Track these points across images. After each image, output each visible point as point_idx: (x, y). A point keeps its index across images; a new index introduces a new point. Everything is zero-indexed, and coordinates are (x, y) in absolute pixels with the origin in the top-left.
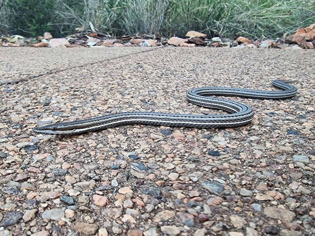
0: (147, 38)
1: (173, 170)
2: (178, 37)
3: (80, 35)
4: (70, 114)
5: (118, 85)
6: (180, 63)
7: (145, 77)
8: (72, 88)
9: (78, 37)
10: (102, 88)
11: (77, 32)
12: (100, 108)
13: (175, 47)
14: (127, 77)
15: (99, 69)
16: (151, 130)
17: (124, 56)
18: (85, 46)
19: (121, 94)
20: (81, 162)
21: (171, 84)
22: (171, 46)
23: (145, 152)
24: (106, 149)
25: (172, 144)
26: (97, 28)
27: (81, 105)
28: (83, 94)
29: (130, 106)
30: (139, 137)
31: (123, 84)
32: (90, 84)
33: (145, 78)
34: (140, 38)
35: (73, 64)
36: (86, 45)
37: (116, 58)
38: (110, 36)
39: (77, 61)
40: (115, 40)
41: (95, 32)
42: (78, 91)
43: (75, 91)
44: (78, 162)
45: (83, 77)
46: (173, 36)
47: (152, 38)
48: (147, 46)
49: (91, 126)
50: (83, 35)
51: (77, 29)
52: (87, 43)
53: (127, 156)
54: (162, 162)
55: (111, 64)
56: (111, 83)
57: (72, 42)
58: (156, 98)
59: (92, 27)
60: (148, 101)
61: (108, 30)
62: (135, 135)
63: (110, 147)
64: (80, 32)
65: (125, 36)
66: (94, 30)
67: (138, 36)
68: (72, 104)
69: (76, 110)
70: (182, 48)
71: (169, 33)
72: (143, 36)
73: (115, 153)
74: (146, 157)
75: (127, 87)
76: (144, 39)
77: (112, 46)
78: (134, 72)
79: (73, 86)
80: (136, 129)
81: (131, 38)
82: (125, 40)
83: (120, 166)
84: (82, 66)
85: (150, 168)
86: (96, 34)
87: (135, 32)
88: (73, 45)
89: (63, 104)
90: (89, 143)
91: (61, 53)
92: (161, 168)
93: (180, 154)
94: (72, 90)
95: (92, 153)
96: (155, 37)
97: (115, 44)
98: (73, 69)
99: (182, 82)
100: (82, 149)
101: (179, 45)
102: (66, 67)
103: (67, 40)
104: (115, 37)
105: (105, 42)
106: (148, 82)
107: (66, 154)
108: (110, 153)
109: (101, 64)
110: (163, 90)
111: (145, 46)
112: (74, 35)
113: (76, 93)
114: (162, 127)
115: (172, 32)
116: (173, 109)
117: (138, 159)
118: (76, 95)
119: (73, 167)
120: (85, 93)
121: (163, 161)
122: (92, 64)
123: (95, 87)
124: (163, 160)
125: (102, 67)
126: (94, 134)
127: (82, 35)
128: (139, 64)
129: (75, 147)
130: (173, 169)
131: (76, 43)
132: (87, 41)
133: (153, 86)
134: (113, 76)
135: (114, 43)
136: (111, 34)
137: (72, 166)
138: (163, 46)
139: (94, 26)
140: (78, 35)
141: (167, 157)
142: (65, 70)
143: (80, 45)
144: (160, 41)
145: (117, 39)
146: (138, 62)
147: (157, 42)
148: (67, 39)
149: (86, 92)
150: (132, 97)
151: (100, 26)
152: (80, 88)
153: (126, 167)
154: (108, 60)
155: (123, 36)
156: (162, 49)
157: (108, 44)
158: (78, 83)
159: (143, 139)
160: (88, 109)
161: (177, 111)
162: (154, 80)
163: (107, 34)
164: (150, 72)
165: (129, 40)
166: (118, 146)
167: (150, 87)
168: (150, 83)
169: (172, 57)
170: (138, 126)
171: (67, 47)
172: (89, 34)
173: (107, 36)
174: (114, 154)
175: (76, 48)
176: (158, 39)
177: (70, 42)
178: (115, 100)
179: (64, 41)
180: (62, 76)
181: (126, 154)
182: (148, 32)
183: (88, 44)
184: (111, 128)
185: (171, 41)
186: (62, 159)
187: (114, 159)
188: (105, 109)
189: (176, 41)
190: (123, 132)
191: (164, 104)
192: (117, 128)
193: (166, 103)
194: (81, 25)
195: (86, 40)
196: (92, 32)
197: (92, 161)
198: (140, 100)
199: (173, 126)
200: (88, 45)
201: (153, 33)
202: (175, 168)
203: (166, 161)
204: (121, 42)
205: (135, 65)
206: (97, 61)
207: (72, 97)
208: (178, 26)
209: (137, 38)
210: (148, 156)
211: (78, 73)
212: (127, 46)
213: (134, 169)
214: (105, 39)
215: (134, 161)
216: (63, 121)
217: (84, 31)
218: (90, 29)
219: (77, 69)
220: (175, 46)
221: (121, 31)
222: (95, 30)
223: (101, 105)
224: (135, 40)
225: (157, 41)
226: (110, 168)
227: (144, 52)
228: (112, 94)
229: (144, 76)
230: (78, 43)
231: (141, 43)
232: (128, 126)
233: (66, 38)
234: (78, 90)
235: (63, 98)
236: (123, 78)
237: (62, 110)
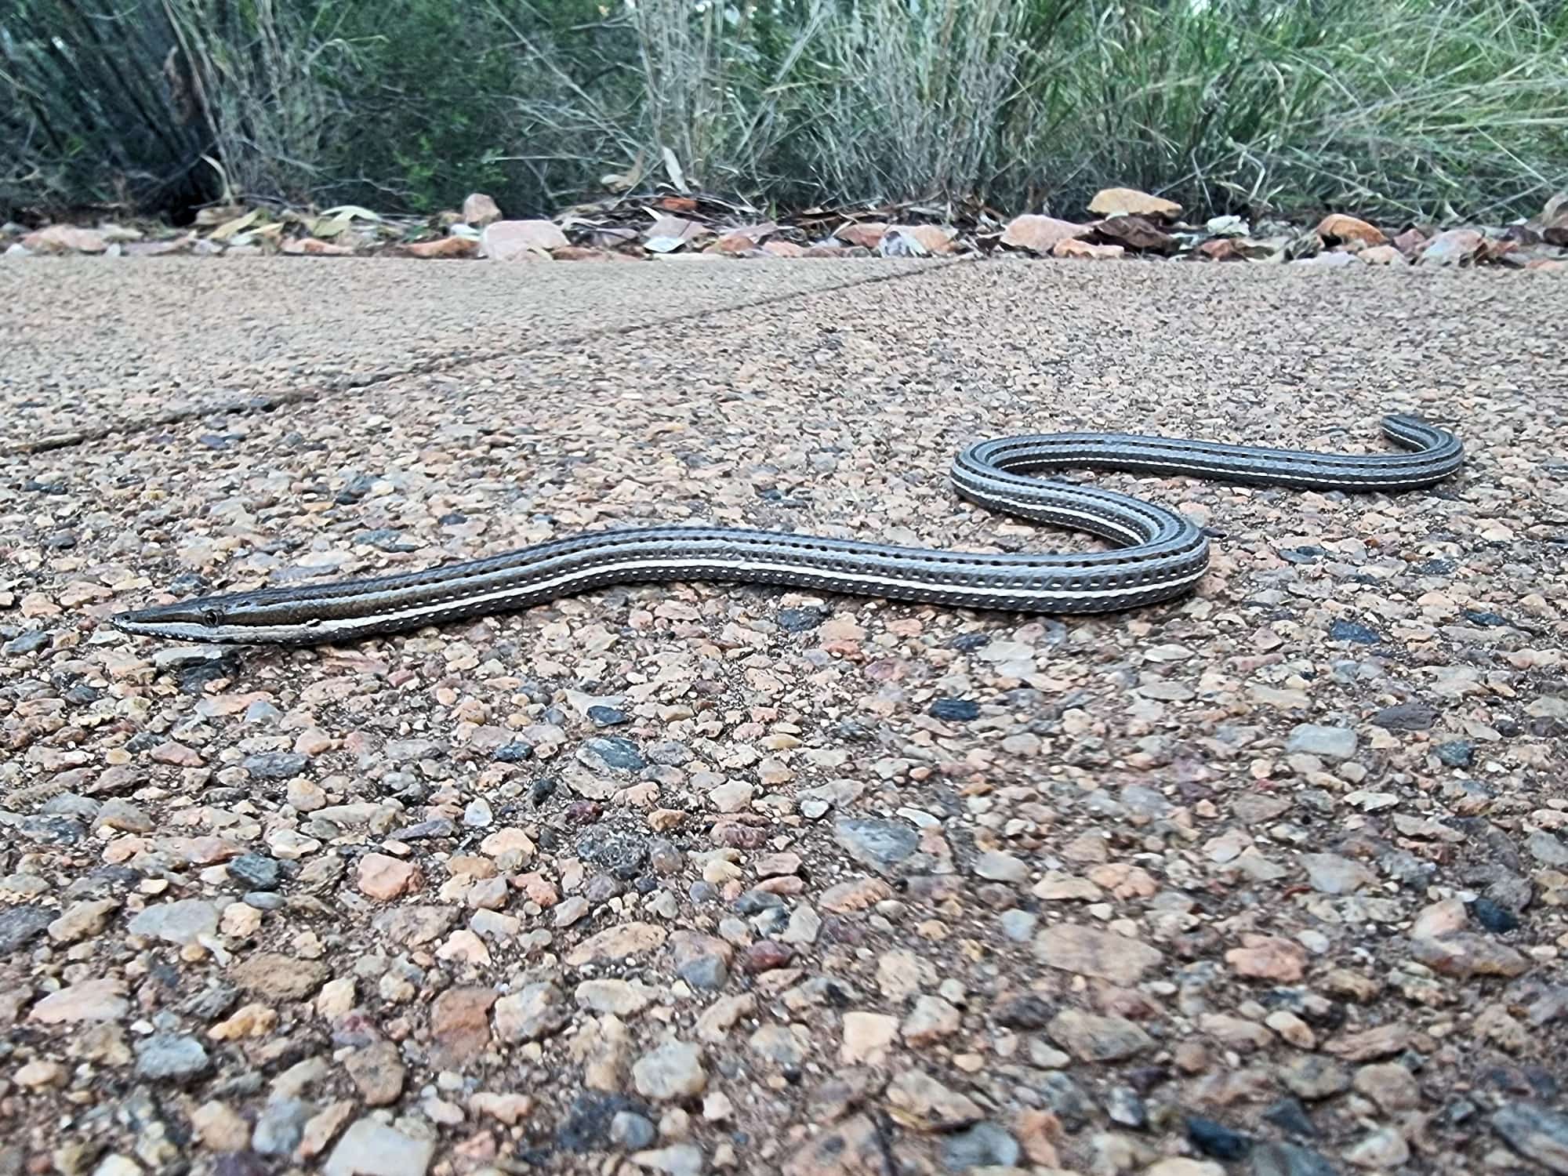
0: (916, 219)
1: (745, 772)
3: (620, 205)
4: (431, 538)
5: (693, 423)
7: (827, 390)
8: (488, 433)
9: (610, 215)
10: (615, 433)
11: (609, 192)
12: (564, 518)
13: (1030, 260)
14: (746, 389)
15: (646, 352)
16: (737, 612)
17: (779, 300)
18: (636, 254)
19: (684, 459)
20: (383, 729)
22: (1013, 255)
23: (665, 696)
24: (508, 682)
26: (696, 177)
27: (490, 504)
28: (525, 458)
29: (696, 511)
30: (672, 636)
31: (718, 418)
32: (575, 418)
33: (824, 395)
34: (882, 220)
35: (542, 330)
36: (638, 249)
37: (740, 308)
38: (750, 209)
39: (567, 321)
40: (771, 227)
41: (687, 191)
42: (507, 445)
43: (493, 446)
45: (557, 388)
47: (935, 221)
48: (910, 253)
50: (634, 203)
51: (607, 179)
52: (647, 239)
53: (584, 713)
54: (716, 739)
55: (709, 331)
56: (669, 411)
57: (580, 238)
59: (674, 169)
60: (788, 491)
62: (660, 630)
63: (532, 674)
64: (620, 193)
65: (818, 210)
66: (680, 184)
67: (874, 211)
68: (453, 499)
69: (464, 521)
70: (1062, 262)
71: (1023, 196)
72: (898, 211)
73: (537, 696)
74: (657, 716)
75: (730, 430)
76: (899, 222)
77: (753, 256)
78: (790, 368)
79: (496, 422)
80: (676, 606)
81: (844, 220)
82: (814, 226)
83: (532, 749)
84: (578, 342)
85: (652, 761)
86: (693, 202)
87: (868, 192)
88: (582, 249)
89: (419, 496)
90: (449, 655)
91: (516, 283)
92: (697, 763)
93: (808, 710)
94: (488, 439)
95: (445, 697)
97: (768, 244)
98: (533, 352)
100: (409, 679)
101: (1050, 252)
102: (506, 342)
103: (560, 228)
104: (773, 213)
105: (727, 234)
107: (338, 697)
108: (516, 699)
109: (662, 332)
110: (879, 443)
111: (897, 253)
112: (596, 207)
113: (496, 453)
114: (790, 599)
115: (1036, 192)
117: (625, 723)
118: (492, 462)
119: (340, 747)
120: (534, 452)
121: (725, 733)
122: (624, 332)
123: (591, 427)
124: (722, 732)
125: (662, 344)
126: (490, 621)
127: (628, 205)
128: (831, 331)
129: (384, 672)
130: (748, 767)
131: (596, 238)
132: (646, 233)
133: (841, 426)
134: (688, 383)
135: (764, 239)
136: (757, 202)
137: (335, 743)
138: (980, 255)
139: (683, 165)
140: (612, 204)
141: (747, 717)
142: (494, 357)
143: (616, 247)
144: (972, 233)
145: (780, 223)
146: (830, 326)
147: (958, 237)
148: (561, 222)
149: (539, 448)
150: (726, 474)
151: (709, 164)
152: (525, 432)
153: (557, 755)
154: (703, 314)
155: (808, 212)
157: (738, 246)
158: (526, 412)
159: (682, 644)
160: (511, 519)
162: (858, 404)
163: (742, 203)
165: (834, 229)
166: (565, 670)
168: (836, 418)
170: (689, 594)
171: (556, 257)
172: (660, 200)
173: (737, 209)
174: (532, 702)
175: (592, 260)
177: (569, 234)
178: (647, 484)
179: (543, 233)
180: (471, 382)
181: (582, 703)
182: (922, 192)
183: (648, 245)
184: (573, 596)
185: (1012, 230)
187: (525, 720)
188: (583, 521)
189: (1039, 232)
190: (613, 615)
191: (850, 503)
192: (596, 600)
193: (857, 499)
194: (630, 163)
195: (645, 228)
196: (672, 192)
197: (427, 728)
198: (756, 486)
200: (648, 251)
201: (943, 199)
202: (757, 762)
203: (736, 736)
204: (798, 235)
205: (812, 338)
206: (649, 320)
207: (472, 470)
209: (868, 219)
210: (666, 713)
211: (546, 370)
212: (819, 254)
213: (585, 761)
214: (729, 225)
215: (607, 731)
217: (639, 189)
218: (667, 179)
219: (550, 351)
220: (1033, 254)
221: (805, 187)
222: (688, 183)
223: (575, 507)
224: (858, 226)
225: (955, 232)
226: (488, 756)
227: (878, 280)
228: (647, 460)
229: (825, 385)
230: (607, 240)
231: (883, 243)
232: (645, 592)
233: (561, 217)
234: (510, 440)
235: (428, 475)
236: (726, 393)
237: (403, 520)
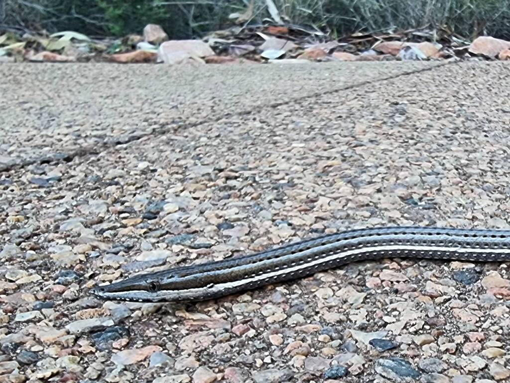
0: (417, 39)
1: (481, 373)
2: (495, 37)
3: (243, 31)
4: (216, 238)
5: (343, 161)
6: (500, 102)
7: (412, 139)
8: (221, 170)
9: (236, 37)
10: (300, 168)
11: (233, 23)
12: (296, 222)
13: (487, 62)
14: (365, 139)
15: (294, 118)
16: (428, 274)
17: (358, 86)
18: (256, 60)
19: (349, 182)
20: (245, 364)
21: (478, 155)
22: (476, 59)
23: (412, 329)
24: (310, 327)
25: (479, 306)
26: (287, 14)
27: (245, 215)
28: (251, 185)
29: (373, 214)
30: (396, 292)
31: (356, 157)
32: (270, 159)
33: (411, 142)
34: (399, 40)
35: (222, 107)
36: (257, 57)
37: (336, 91)
38: (320, 33)
39: (235, 100)
40: (334, 44)
41: (282, 23)
42: (236, 178)
43: (228, 178)
44: (237, 365)
45: (250, 142)
46: (481, 34)
47: (428, 40)
48: (418, 59)
49: (257, 272)
50: (251, 30)
51: (232, 16)
52: (262, 51)
53: (367, 343)
54: (454, 354)
55: (325, 105)
56: (326, 154)
57: (221, 50)
58: (439, 190)
59: (273, 11)
60: (420, 199)
61: (315, 19)
62: (387, 288)
63: (323, 322)
64: (241, 25)
65: (360, 34)
66: (277, 19)
67: (392, 35)
68: (221, 213)
69: (233, 227)
70: (505, 62)
71: (472, 26)
72: (406, 35)
73: (334, 335)
74: (413, 342)
75: (367, 164)
76: (408, 40)
77: (328, 60)
78: (385, 127)
79: (223, 164)
80: (389, 273)
81: (377, 40)
82: (360, 43)
83: (346, 369)
84: (249, 113)
85: (423, 371)
86: (285, 29)
87: (386, 24)
88: (223, 57)
89: (196, 212)
90: (265, 313)
91: (190, 78)
92: (451, 370)
93: (500, 332)
94: (222, 174)
95: (275, 340)
96: (436, 37)
97: (335, 54)
98: (224, 120)
99: (505, 148)
100: (248, 330)
101: (497, 57)
102: (204, 114)
103: (207, 45)
104: (335, 35)
105: (309, 48)
106: (418, 150)
107: (205, 345)
108: (321, 338)
109: (297, 107)
110: (457, 169)
111: (411, 58)
112: (226, 32)
113: (231, 183)
114: (455, 265)
115: (479, 24)
116: (481, 217)
117: (395, 348)
118: (231, 188)
119: (223, 378)
120: (255, 181)
121: (458, 351)
122: (274, 107)
123: (284, 165)
124: (457, 349)
125: (301, 113)
126: (280, 289)
127: (246, 31)
128: (397, 104)
129: (229, 327)
130: (482, 370)
131: (230, 51)
132: (261, 47)
133: (432, 160)
134: (328, 136)
135: (332, 51)
136: (323, 29)
137: (219, 376)
138: (458, 59)
139: (279, 8)
140: (237, 30)
141: (467, 339)
142: (201, 123)
143: (244, 56)
144: (450, 47)
145: (340, 41)
146: (394, 101)
147: (442, 49)
148: (206, 41)
149: (257, 179)
150: (379, 191)
151: (294, 7)
152: (244, 169)
153: (363, 372)
154: (317, 95)
155: (354, 35)
156: (455, 67)
157: (318, 55)
158: (238, 157)
159: (406, 296)
160: (262, 223)
161: (491, 222)
162: (435, 146)
163: (312, 29)
164: (425, 126)
165: (371, 45)
166: (343, 317)
167: (425, 164)
168: (425, 154)
169: (481, 86)
170: (395, 265)
171: (207, 62)
172: (266, 28)
173: (312, 33)
174: (332, 339)
175: (231, 64)
176: (445, 41)
177: (214, 48)
178: (335, 199)
179: (199, 48)
180: (193, 139)
181: (364, 338)
182: (419, 24)
183: (263, 55)
184: (325, 271)
185: (475, 45)
186: (192, 358)
187: (332, 351)
188: (308, 223)
189: (489, 46)
190: (356, 281)
191: (460, 205)
192: (341, 272)
193: (463, 203)
194: (245, 6)
195: (260, 44)
196: (273, 24)
197: (273, 361)
198: (400, 197)
199: (481, 261)
200: (263, 58)
201: (431, 28)
202: (487, 366)
203: (466, 351)
204: (350, 48)
205: (386, 107)
206: (287, 100)
207: (222, 194)
208: (494, 9)
209: (390, 39)
210: (418, 340)
211: (238, 131)
212: (366, 59)
213: (384, 374)
214: (309, 43)
215: (385, 354)
216: (197, 258)
217: (253, 22)
218: (269, 16)
219: (235, 119)
220: (487, 58)
221: (348, 21)
222: (282, 18)
223: (298, 214)
224: (386, 43)
225: (441, 46)
226: (321, 376)
227: (408, 74)
228: (327, 184)
229: (409, 135)
230: (238, 52)
231: (402, 52)
232: (368, 265)
233: (205, 38)
234: (237, 175)
235: (195, 198)
236: (355, 143)
237: (193, 228)
